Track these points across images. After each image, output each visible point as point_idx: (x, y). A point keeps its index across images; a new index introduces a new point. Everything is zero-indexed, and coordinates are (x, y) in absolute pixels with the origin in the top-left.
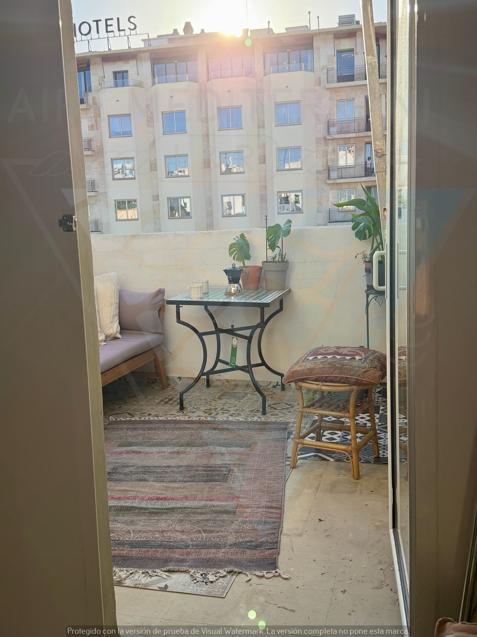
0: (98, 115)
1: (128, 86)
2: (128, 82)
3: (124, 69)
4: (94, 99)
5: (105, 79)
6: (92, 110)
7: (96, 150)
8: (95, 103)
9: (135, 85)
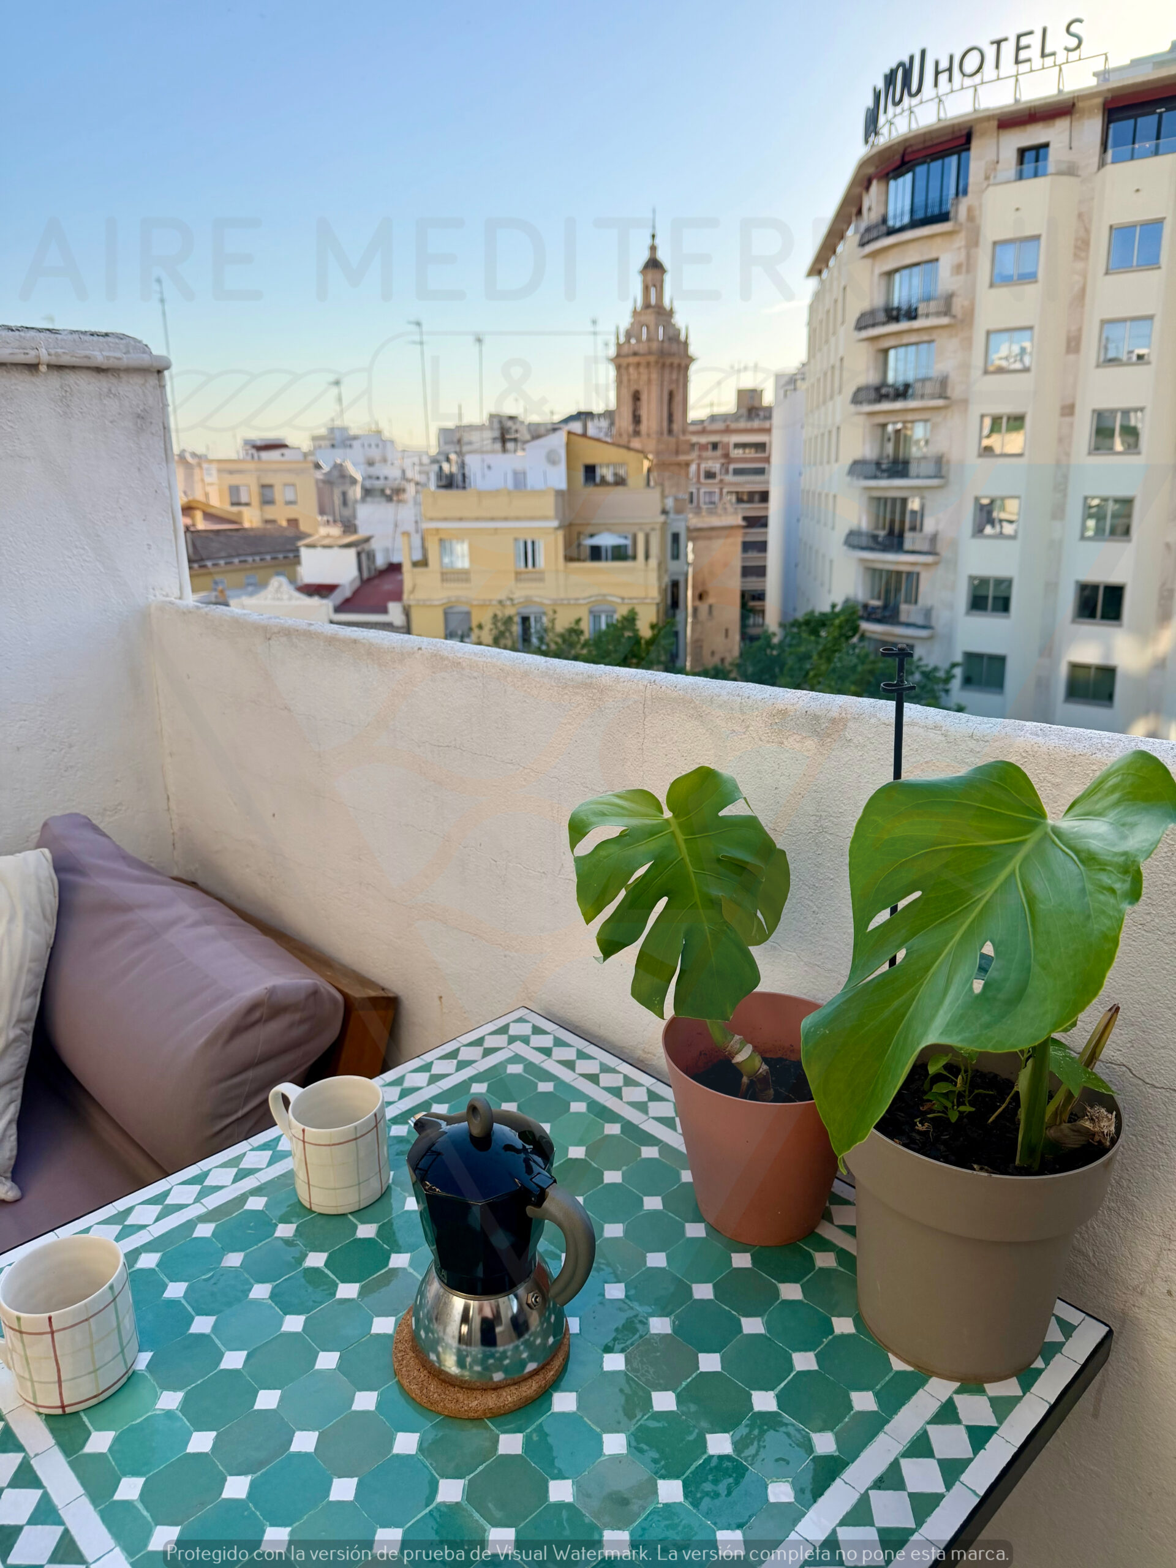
0: (974, 242)
1: (1045, 174)
2: (1045, 167)
3: (1042, 140)
4: (970, 210)
5: (999, 166)
6: (963, 235)
7: (960, 316)
8: (971, 218)
9: (1060, 173)
